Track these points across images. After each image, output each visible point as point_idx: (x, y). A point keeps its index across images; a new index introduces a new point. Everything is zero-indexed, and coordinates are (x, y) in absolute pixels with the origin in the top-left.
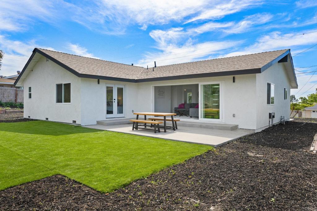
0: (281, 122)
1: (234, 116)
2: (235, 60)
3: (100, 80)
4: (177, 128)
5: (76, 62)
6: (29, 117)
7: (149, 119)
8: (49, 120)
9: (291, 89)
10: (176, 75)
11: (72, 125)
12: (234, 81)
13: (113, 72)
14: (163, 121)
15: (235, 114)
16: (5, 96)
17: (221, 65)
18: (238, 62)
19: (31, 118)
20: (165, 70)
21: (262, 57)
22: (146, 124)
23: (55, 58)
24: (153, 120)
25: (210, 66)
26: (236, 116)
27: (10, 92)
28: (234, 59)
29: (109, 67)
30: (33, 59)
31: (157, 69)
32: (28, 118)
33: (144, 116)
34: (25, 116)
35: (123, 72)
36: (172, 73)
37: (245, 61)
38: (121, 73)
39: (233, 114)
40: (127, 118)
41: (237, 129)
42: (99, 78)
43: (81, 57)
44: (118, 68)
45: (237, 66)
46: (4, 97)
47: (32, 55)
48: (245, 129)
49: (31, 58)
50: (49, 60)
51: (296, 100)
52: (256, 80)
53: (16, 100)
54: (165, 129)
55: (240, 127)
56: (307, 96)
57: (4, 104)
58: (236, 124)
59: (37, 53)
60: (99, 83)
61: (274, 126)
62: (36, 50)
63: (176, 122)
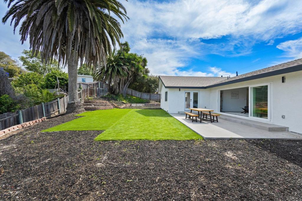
1: (283, 117)
3: (181, 89)
12: (283, 82)
42: (180, 88)
55: (290, 130)
60: (180, 91)
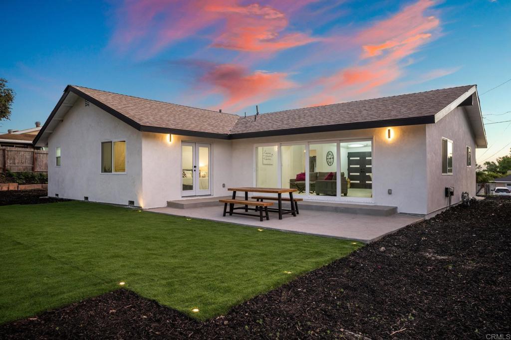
0: (464, 201)
1: (390, 192)
2: (389, 102)
4: (298, 213)
5: (134, 107)
6: (57, 195)
7: (253, 198)
8: (90, 200)
9: (476, 149)
10: (294, 128)
11: (128, 208)
12: (389, 137)
13: (192, 123)
14: (277, 202)
15: (391, 190)
16: (16, 161)
17: (367, 110)
18: (394, 106)
19: (60, 197)
20: (274, 120)
21: (433, 98)
22: (247, 206)
23: (101, 101)
24: (260, 200)
25: (348, 113)
26: (392, 192)
27: (25, 155)
28: (386, 102)
29: (186, 115)
30: (64, 102)
31: (261, 117)
32: (55, 196)
33: (244, 192)
34: (51, 194)
35: (208, 122)
36: (287, 124)
37: (406, 104)
38: (205, 124)
39: (389, 190)
40: (215, 196)
41: (395, 213)
42: (171, 133)
43: (140, 99)
44: (199, 117)
45: (393, 113)
46: (15, 164)
47: (63, 96)
48: (409, 214)
49: (62, 100)
50: (90, 104)
51: (478, 166)
52: (425, 134)
53: (33, 169)
54: (280, 213)
55: (399, 211)
56: (497, 160)
57: (14, 174)
58: (394, 205)
59: (71, 93)
60: (170, 141)
61: (453, 209)
62: (68, 89)
63: (296, 203)
